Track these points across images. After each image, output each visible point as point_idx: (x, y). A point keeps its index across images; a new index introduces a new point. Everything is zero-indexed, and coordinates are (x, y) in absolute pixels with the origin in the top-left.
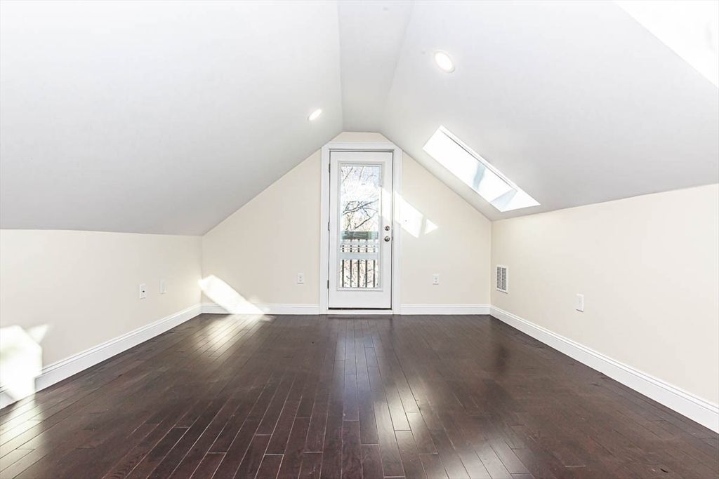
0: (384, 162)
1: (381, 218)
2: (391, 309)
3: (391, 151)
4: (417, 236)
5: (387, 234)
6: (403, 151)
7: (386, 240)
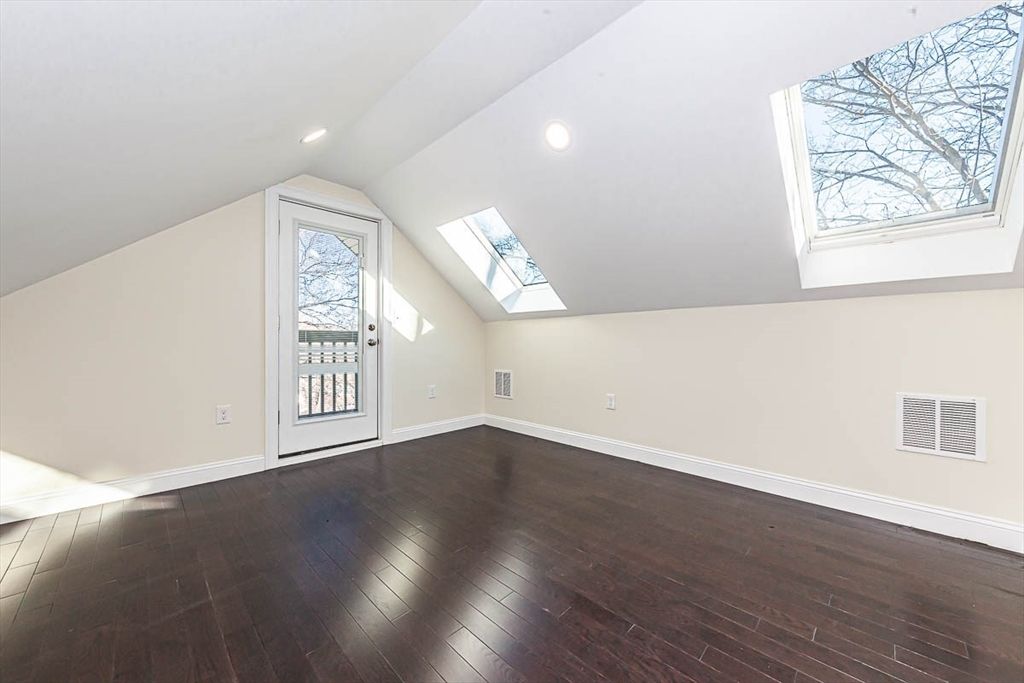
0: (367, 234)
1: (363, 313)
2: (377, 439)
3: (375, 221)
4: (412, 340)
5: (372, 335)
6: (394, 224)
7: (370, 344)
